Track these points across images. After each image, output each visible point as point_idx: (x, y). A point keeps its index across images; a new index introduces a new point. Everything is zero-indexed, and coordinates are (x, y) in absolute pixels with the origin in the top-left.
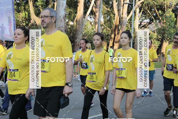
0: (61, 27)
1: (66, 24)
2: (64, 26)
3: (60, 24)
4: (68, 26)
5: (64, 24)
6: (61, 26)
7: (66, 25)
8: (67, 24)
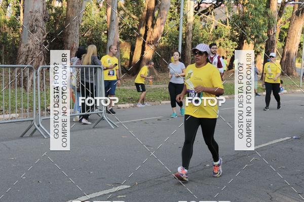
0: (36, 12)
1: (45, 5)
2: (41, 10)
3: (34, 6)
4: (50, 10)
5: (41, 5)
6: (36, 8)
7: (45, 8)
8: (49, 6)
